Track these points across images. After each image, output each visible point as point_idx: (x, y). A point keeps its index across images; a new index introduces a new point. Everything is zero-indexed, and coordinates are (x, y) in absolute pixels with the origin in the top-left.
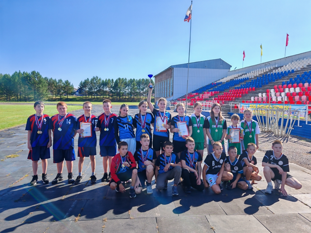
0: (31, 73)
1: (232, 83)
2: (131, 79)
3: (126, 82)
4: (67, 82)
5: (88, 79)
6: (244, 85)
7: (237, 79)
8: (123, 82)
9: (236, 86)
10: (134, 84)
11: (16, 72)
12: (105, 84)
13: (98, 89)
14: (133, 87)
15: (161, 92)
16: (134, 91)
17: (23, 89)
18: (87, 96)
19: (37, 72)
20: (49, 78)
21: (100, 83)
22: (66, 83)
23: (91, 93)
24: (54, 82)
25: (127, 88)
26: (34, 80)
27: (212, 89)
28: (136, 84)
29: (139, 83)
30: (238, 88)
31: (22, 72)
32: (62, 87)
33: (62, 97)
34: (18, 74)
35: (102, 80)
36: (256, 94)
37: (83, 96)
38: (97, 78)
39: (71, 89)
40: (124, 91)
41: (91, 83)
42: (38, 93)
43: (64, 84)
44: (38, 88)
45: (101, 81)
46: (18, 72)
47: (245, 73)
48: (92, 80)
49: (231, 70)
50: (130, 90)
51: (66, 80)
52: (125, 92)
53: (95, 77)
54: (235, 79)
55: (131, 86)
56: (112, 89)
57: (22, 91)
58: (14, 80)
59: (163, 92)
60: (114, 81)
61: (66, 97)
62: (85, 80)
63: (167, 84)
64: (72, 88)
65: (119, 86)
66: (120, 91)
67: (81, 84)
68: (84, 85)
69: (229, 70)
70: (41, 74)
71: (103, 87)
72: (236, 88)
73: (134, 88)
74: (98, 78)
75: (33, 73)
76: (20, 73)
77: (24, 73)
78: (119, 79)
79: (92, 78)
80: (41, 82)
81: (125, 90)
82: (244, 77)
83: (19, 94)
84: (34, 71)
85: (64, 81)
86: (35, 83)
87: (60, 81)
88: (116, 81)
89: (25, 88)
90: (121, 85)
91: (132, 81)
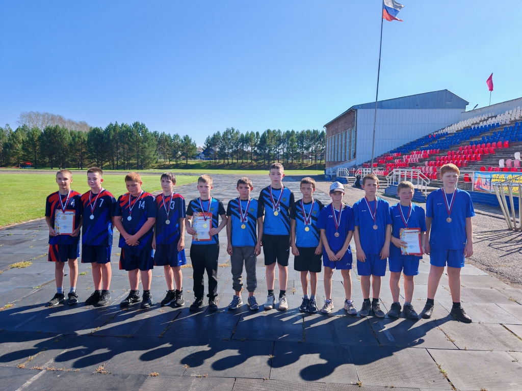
0: (133, 125)
1: (467, 133)
2: (288, 132)
3: (279, 137)
4: (186, 138)
5: (218, 132)
6: (488, 137)
7: (476, 126)
8: (275, 136)
9: (474, 140)
10: (293, 139)
11: (111, 124)
12: (246, 140)
13: (235, 148)
14: (291, 145)
15: (336, 152)
16: (292, 151)
17: (121, 150)
18: (217, 161)
19: (141, 124)
20: (160, 132)
21: (237, 138)
22: (185, 140)
23: (223, 156)
24: (167, 139)
25: (281, 146)
26: (136, 136)
27: (427, 146)
28: (295, 140)
29: (302, 137)
30: (476, 143)
31: (120, 124)
32: (179, 146)
33: (179, 163)
34: (115, 127)
35: (241, 133)
36: (509, 154)
37: (211, 161)
38: (233, 131)
39: (192, 149)
40: (276, 151)
41: (224, 140)
42: (143, 156)
43: (182, 141)
44: (142, 148)
45: (239, 136)
46: (114, 123)
47: (493, 115)
48: (226, 133)
49: (467, 110)
50: (285, 150)
51: (185, 135)
52: (278, 152)
53: (230, 128)
54: (473, 127)
55: (288, 143)
56: (256, 149)
57: (120, 153)
58: (109, 136)
59: (340, 152)
60: (261, 135)
61: (184, 162)
62: (214, 135)
63: (346, 138)
64: (194, 147)
65: (268, 144)
66: (269, 151)
67: (208, 141)
68: (212, 142)
69: (463, 110)
70: (147, 126)
71: (243, 145)
72: (472, 143)
73: (294, 146)
74: (235, 131)
75: (136, 125)
76: (116, 125)
77: (122, 125)
78: (268, 131)
79: (225, 130)
80: (147, 138)
81: (278, 150)
82: (491, 122)
83: (115, 158)
84: (137, 123)
85: (182, 137)
86: (138, 141)
87: (177, 136)
88: (264, 135)
89: (124, 148)
90: (271, 142)
91: (289, 135)
